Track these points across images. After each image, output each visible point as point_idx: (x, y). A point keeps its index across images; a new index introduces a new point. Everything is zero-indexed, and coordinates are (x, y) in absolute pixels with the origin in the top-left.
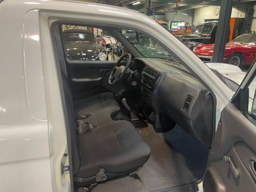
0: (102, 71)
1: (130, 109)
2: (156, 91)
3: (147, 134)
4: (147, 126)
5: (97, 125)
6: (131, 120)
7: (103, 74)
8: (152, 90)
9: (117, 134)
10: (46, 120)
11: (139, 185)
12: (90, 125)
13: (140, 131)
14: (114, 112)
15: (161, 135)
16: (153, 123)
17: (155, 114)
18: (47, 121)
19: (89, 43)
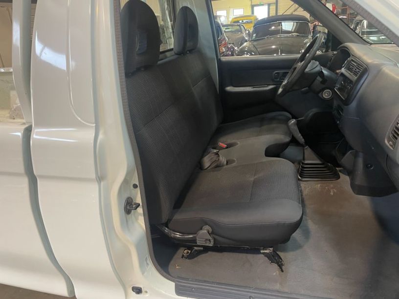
0: (276, 73)
1: (303, 140)
2: (354, 105)
3: (332, 194)
4: (339, 177)
5: (235, 159)
6: (303, 162)
7: (278, 79)
8: (347, 102)
9: (256, 177)
10: (93, 123)
11: (274, 274)
12: (221, 158)
13: (318, 184)
14: (276, 144)
15: (365, 200)
16: (350, 173)
17: (356, 156)
18: (94, 125)
19: (298, 35)
